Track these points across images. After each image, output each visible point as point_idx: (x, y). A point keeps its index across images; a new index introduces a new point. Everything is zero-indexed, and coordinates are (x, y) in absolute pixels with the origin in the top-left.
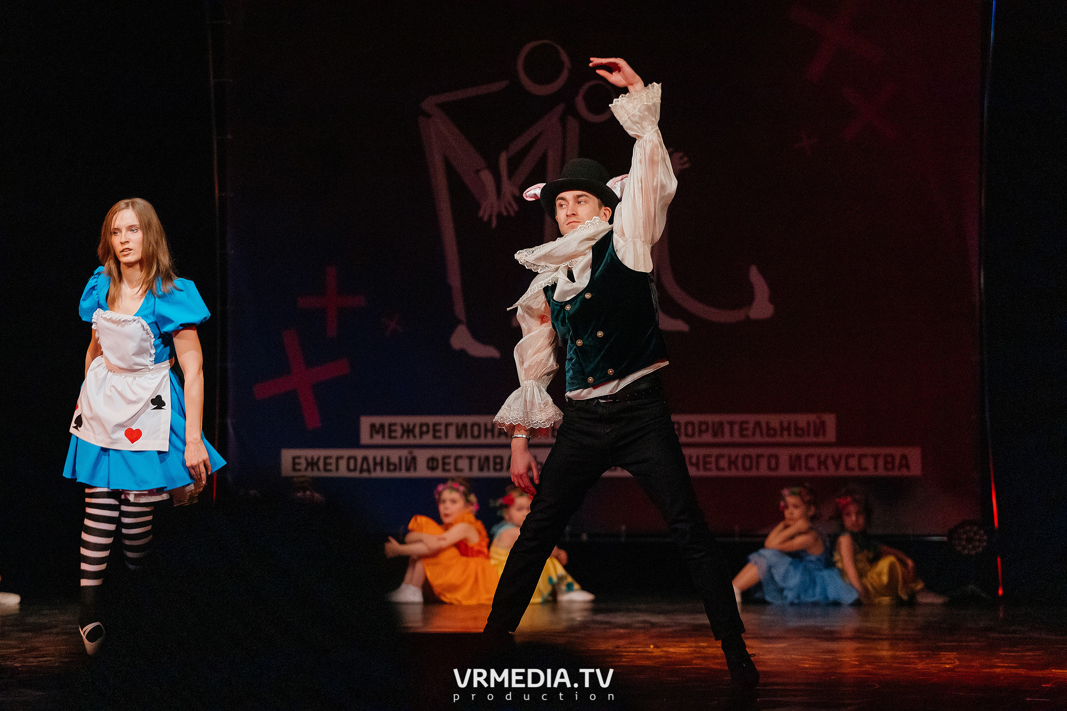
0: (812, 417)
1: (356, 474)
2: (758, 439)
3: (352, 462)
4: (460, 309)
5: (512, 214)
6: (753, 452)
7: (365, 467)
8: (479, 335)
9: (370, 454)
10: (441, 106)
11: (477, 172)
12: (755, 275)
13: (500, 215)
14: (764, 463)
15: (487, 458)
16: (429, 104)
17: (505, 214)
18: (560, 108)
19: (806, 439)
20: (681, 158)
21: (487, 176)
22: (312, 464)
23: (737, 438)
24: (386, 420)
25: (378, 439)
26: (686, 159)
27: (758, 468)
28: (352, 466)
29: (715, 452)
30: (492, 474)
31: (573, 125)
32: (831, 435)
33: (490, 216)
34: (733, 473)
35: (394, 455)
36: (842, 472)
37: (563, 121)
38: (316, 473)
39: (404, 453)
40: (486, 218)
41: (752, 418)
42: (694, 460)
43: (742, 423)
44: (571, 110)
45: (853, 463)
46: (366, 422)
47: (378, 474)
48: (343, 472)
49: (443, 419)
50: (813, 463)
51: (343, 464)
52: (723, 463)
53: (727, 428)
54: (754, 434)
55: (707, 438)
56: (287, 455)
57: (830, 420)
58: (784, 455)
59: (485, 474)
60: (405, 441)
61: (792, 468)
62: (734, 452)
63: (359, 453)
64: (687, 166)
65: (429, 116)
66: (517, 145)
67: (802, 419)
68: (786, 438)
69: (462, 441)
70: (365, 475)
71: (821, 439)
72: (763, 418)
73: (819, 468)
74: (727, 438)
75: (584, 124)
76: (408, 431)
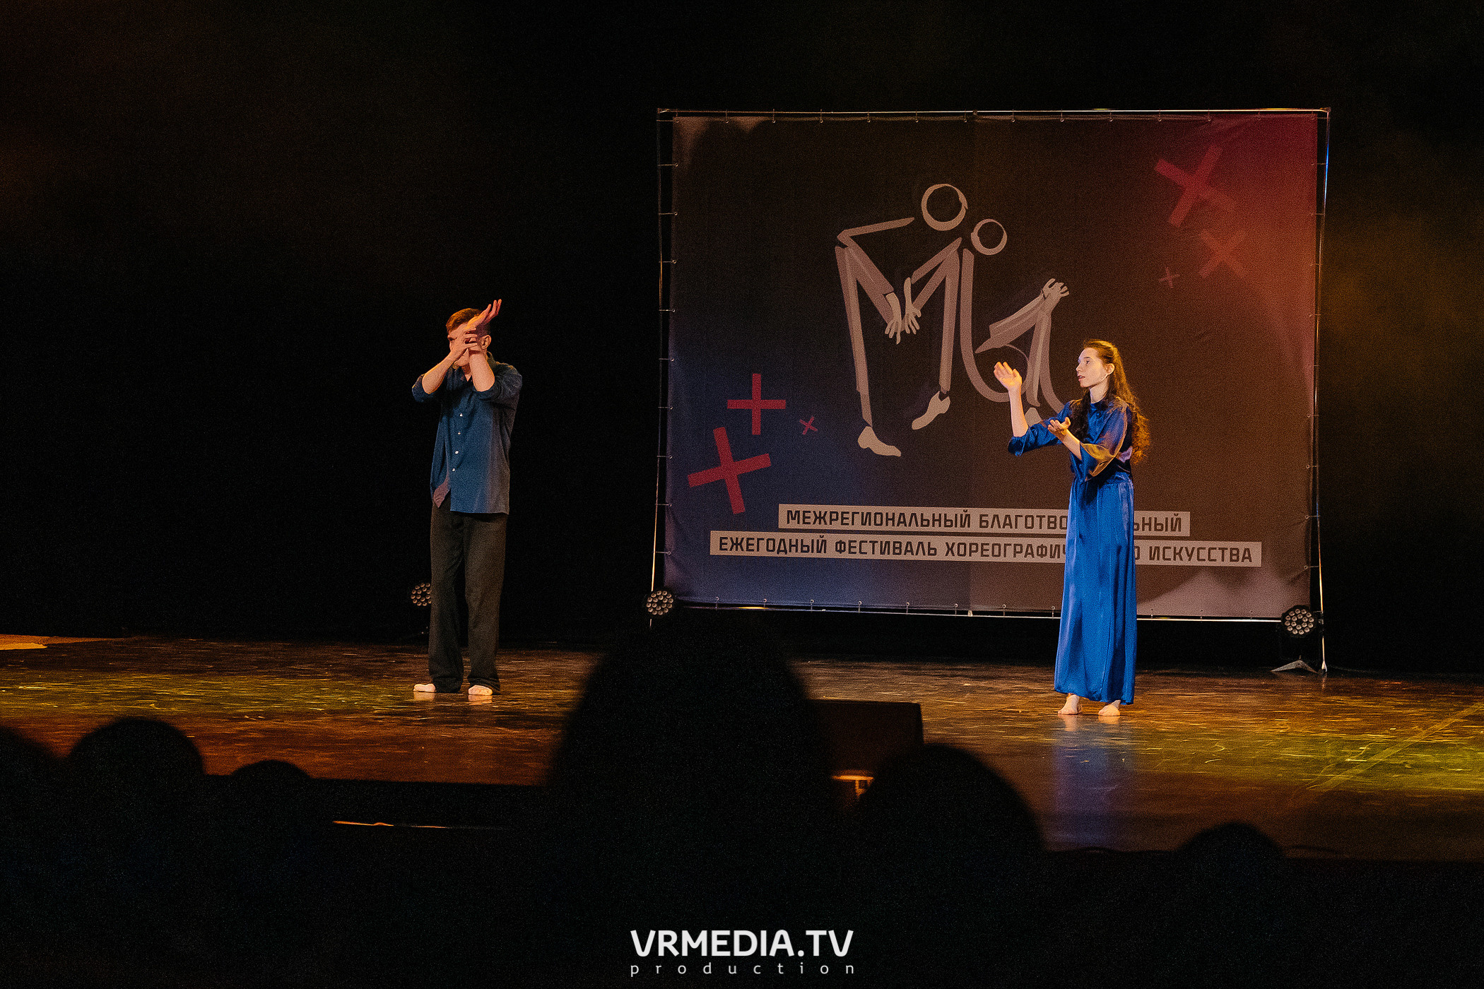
0: (1170, 514)
1: (774, 554)
3: (771, 543)
4: (867, 414)
5: (915, 332)
7: (782, 548)
8: (882, 436)
9: (787, 536)
10: (854, 238)
11: (885, 295)
13: (903, 333)
15: (888, 543)
16: (845, 236)
17: (908, 331)
18: (959, 241)
19: (1164, 533)
20: (1062, 287)
21: (893, 299)
22: (737, 544)
24: (801, 508)
25: (793, 524)
26: (1065, 288)
28: (771, 548)
30: (892, 557)
31: (968, 257)
32: (1186, 531)
33: (896, 333)
35: (808, 538)
36: (1194, 562)
37: (960, 251)
38: (740, 553)
39: (816, 536)
40: (891, 336)
44: (967, 244)
45: (1204, 554)
46: (783, 509)
47: (792, 554)
48: (763, 552)
49: (851, 508)
50: (1169, 554)
51: (763, 544)
56: (715, 536)
57: (1185, 517)
58: (1145, 546)
59: (885, 557)
60: (817, 526)
61: (1152, 558)
63: (777, 536)
64: (1068, 293)
65: (844, 246)
66: (919, 274)
67: (1161, 516)
68: (1147, 532)
69: (867, 528)
70: (782, 555)
71: (1176, 534)
73: (1175, 559)
75: (979, 257)
76: (820, 518)
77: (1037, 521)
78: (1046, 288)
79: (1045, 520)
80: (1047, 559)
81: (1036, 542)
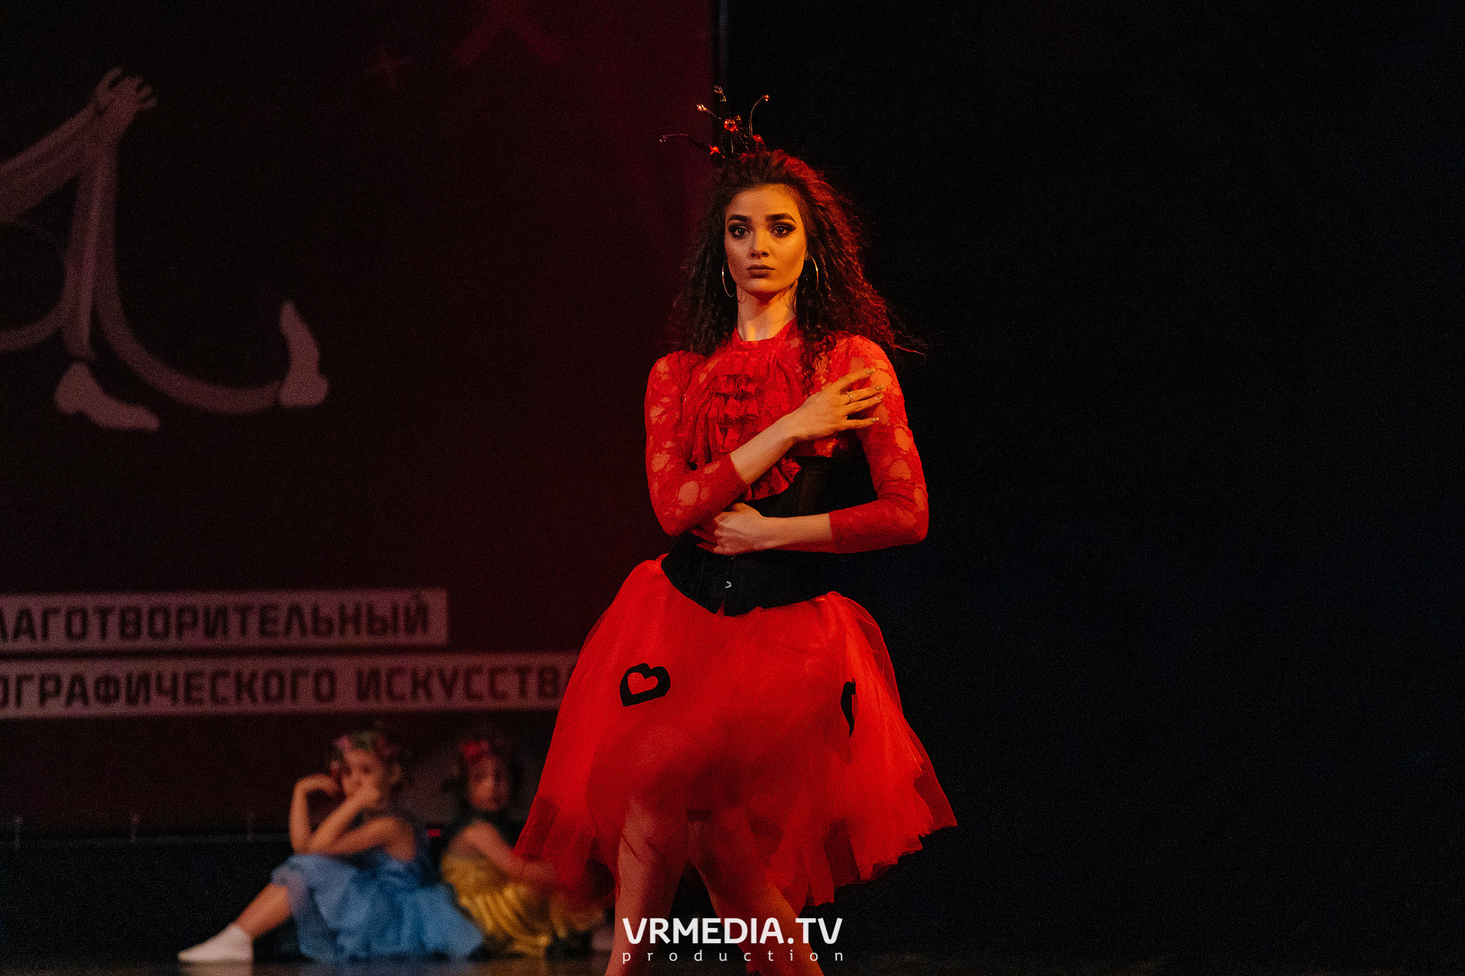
0: (403, 598)
2: (295, 638)
6: (287, 665)
12: (291, 324)
14: (306, 685)
19: (389, 639)
23: (254, 638)
26: (147, 90)
27: (294, 696)
29: (209, 666)
32: (438, 631)
34: (247, 706)
36: (459, 701)
41: (284, 600)
42: (167, 684)
43: (264, 610)
45: (480, 684)
50: (403, 685)
52: (226, 688)
53: (234, 620)
54: (288, 630)
55: (196, 638)
57: (437, 601)
58: (346, 669)
61: (362, 695)
62: (247, 666)
64: (152, 103)
67: (383, 601)
68: (351, 638)
71: (418, 639)
72: (306, 600)
74: (234, 638)
77: (94, 621)
78: (103, 93)
79: (113, 622)
80: (119, 708)
81: (92, 671)
